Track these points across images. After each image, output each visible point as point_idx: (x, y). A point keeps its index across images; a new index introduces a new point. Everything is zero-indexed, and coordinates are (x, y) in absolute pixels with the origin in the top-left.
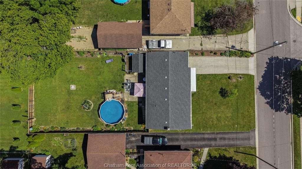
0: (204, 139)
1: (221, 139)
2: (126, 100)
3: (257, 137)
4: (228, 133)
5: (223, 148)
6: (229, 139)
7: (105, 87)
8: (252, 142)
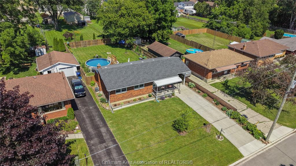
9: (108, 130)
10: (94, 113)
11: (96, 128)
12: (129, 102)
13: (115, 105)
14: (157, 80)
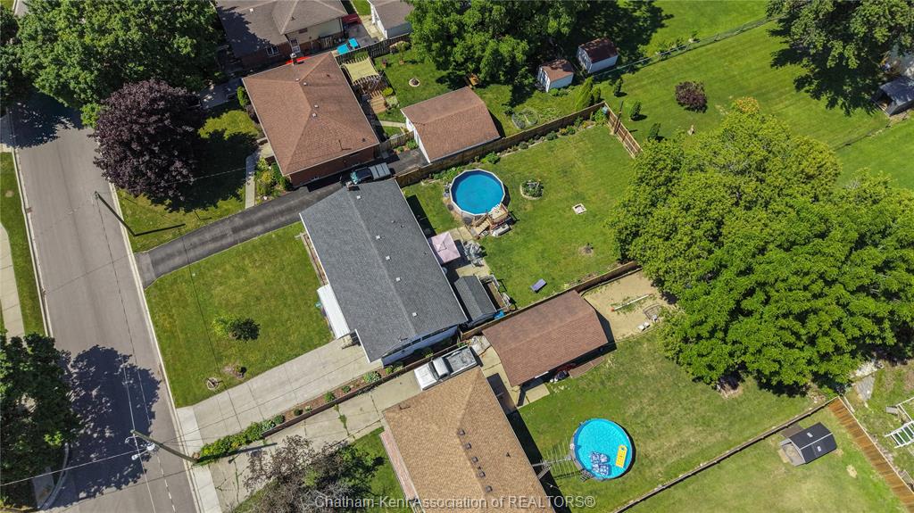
0: (262, 221)
1: (224, 236)
2: (463, 228)
3: (135, 276)
4: (210, 253)
5: (211, 222)
6: (203, 243)
7: (518, 234)
8: (146, 259)
14: (332, 287)
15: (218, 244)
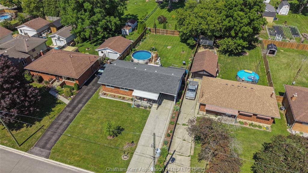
1: (68, 117)
4: (68, 125)
9: (81, 108)
10: (90, 93)
11: (79, 102)
12: (115, 96)
13: (105, 94)
14: (137, 89)
15: (68, 120)
